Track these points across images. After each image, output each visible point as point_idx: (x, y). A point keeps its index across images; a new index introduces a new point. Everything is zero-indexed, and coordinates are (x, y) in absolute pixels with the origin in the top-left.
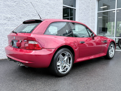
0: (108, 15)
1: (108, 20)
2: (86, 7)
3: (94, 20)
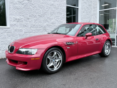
0: (109, 13)
1: (110, 17)
2: (88, 6)
3: (96, 18)
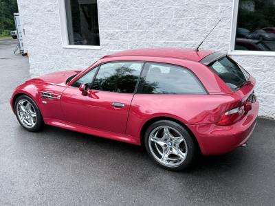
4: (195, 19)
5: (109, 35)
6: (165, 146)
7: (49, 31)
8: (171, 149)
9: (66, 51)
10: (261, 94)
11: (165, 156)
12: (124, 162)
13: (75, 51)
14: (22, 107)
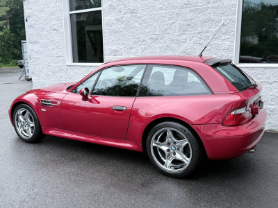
4: (199, 33)
5: (112, 51)
6: (168, 150)
7: (53, 49)
8: (174, 154)
9: (69, 69)
10: (268, 107)
11: (168, 162)
12: (124, 170)
13: (79, 68)
14: (21, 117)
